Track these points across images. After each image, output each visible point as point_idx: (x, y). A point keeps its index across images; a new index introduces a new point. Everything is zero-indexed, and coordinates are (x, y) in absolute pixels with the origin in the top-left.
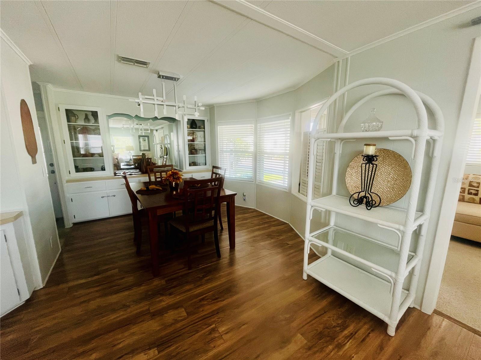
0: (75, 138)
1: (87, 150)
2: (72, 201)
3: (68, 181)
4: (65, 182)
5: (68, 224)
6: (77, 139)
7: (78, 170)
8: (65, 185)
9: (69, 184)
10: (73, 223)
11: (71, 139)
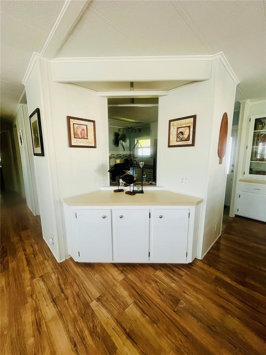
0: (256, 144)
1: (262, 155)
2: (240, 197)
3: (240, 181)
4: (239, 181)
5: (232, 214)
6: (257, 145)
7: (251, 172)
8: (238, 183)
9: (241, 182)
10: (235, 215)
11: (253, 145)
